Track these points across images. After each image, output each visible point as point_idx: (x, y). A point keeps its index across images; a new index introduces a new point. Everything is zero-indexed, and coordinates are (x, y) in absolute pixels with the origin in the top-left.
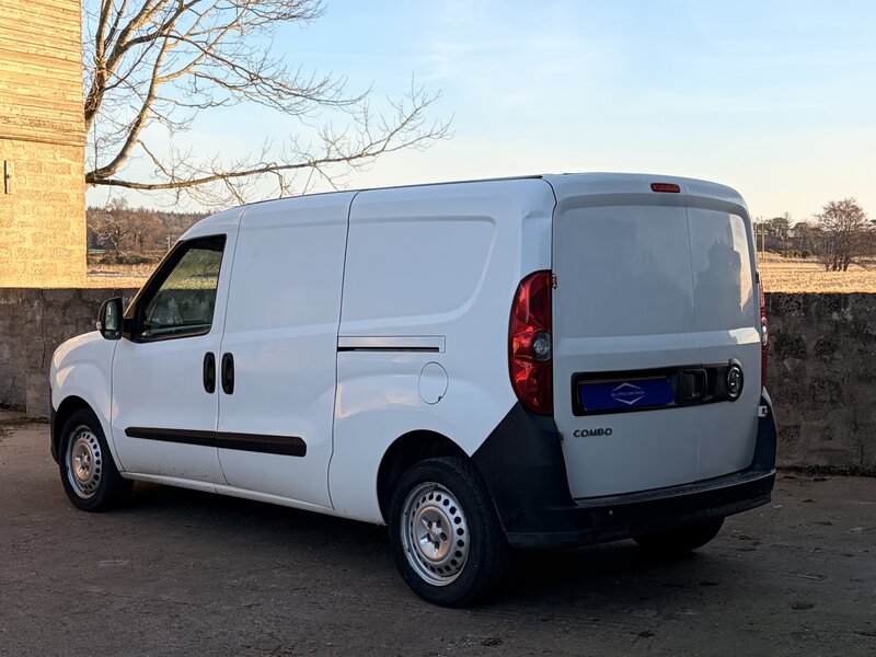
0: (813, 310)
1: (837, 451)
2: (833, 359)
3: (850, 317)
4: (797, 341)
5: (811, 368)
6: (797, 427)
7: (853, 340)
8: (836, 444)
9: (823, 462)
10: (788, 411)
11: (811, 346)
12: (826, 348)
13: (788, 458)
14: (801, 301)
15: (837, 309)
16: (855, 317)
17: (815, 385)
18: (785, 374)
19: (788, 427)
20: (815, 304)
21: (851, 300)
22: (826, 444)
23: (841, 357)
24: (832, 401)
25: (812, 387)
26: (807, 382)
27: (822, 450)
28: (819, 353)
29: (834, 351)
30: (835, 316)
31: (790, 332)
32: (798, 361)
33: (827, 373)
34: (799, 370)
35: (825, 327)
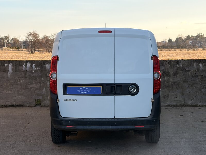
0: (172, 64)
1: (178, 100)
2: (177, 77)
3: (181, 66)
4: (168, 72)
5: (171, 79)
6: (168, 95)
7: (182, 72)
8: (178, 99)
9: (174, 104)
10: (166, 91)
11: (171, 74)
12: (175, 74)
13: (166, 103)
14: (169, 62)
15: (178, 64)
16: (183, 66)
17: (173, 84)
18: (165, 81)
19: (166, 95)
20: (172, 63)
21: (181, 61)
22: (176, 99)
23: (179, 76)
24: (177, 88)
25: (172, 84)
26: (171, 83)
27: (174, 101)
28: (174, 75)
29: (177, 75)
30: (178, 65)
31: (166, 70)
32: (168, 78)
33: (176, 81)
34: (168, 80)
35: (175, 68)
